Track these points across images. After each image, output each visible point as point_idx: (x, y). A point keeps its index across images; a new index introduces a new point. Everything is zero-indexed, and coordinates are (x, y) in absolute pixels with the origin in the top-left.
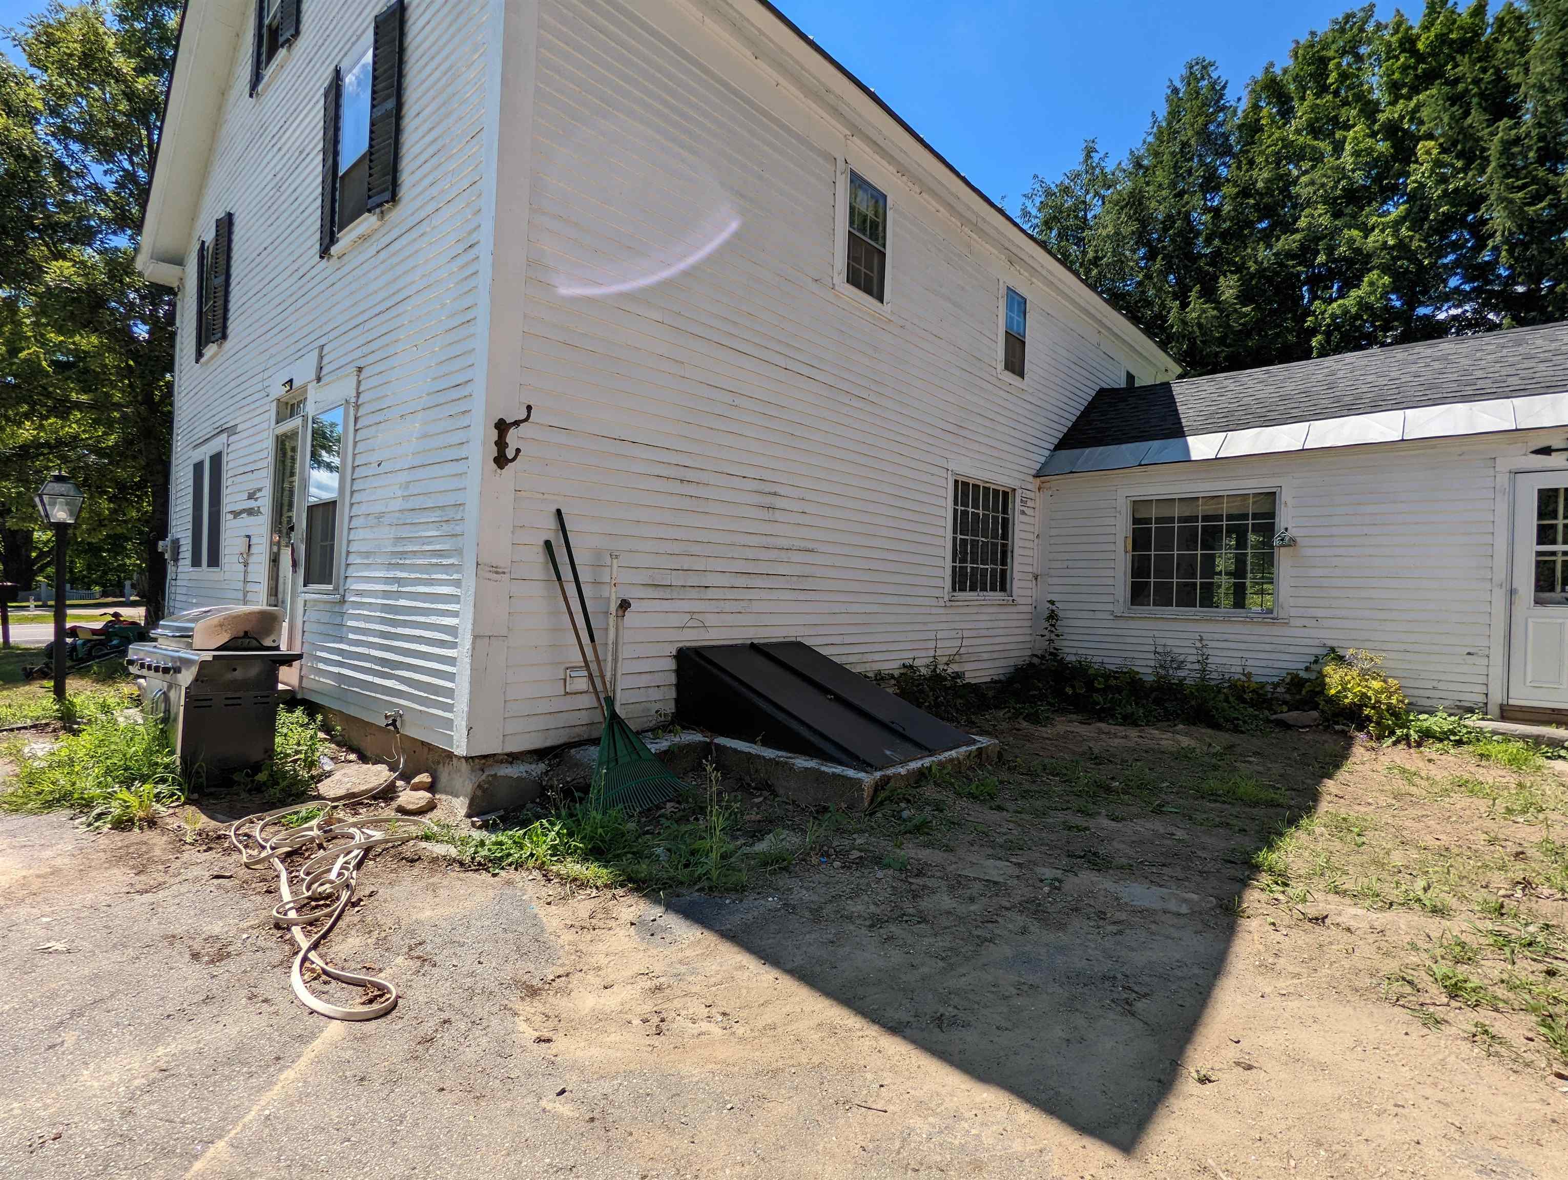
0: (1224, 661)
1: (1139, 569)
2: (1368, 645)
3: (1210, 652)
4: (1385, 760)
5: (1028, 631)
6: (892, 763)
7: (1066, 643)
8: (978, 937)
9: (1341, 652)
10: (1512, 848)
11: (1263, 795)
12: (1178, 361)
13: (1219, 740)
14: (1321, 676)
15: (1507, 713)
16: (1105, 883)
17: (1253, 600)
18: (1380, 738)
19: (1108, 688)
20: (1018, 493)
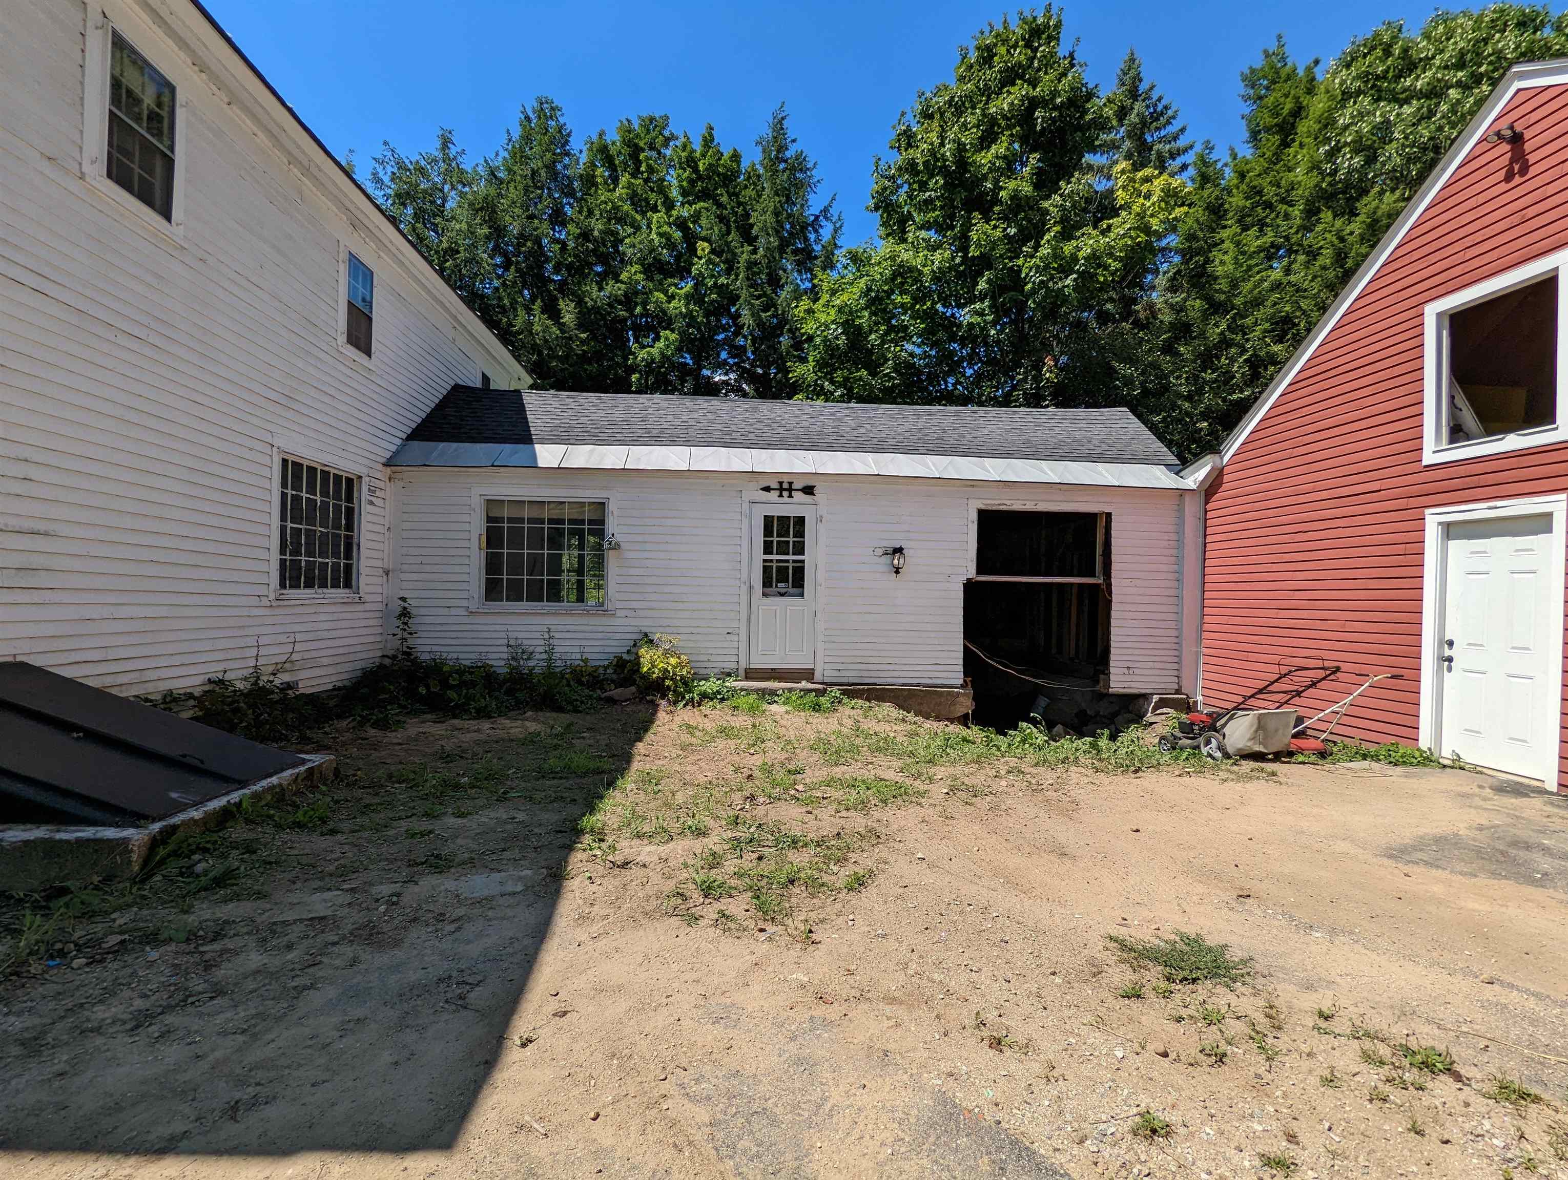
0: (567, 649)
1: (493, 565)
2: (668, 630)
3: (556, 642)
4: (678, 719)
5: (380, 630)
6: (182, 807)
7: (420, 641)
8: (295, 988)
9: (651, 637)
10: (747, 772)
11: (592, 765)
12: (530, 372)
13: (559, 720)
14: (638, 657)
15: (750, 674)
16: (446, 883)
17: (592, 595)
18: (675, 703)
19: (463, 684)
20: (366, 480)
